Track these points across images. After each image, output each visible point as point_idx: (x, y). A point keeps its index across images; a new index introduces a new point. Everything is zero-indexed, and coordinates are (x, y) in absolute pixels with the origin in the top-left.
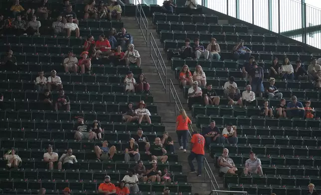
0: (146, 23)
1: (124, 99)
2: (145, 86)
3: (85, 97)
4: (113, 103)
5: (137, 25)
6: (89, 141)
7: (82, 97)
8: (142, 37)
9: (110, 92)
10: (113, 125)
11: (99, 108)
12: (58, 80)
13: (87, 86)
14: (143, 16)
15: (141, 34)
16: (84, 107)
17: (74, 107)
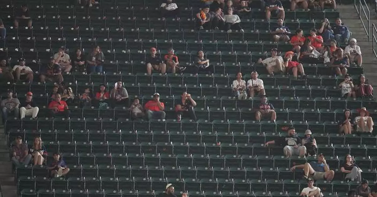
0: (367, 12)
1: (341, 105)
2: (367, 89)
3: (293, 104)
4: (328, 110)
5: (356, 15)
6: (299, 157)
7: (289, 104)
8: (362, 29)
9: (324, 97)
10: (329, 137)
11: (311, 117)
12: (260, 83)
13: (296, 90)
14: (363, 4)
15: (362, 26)
16: (294, 116)
17: (281, 116)
